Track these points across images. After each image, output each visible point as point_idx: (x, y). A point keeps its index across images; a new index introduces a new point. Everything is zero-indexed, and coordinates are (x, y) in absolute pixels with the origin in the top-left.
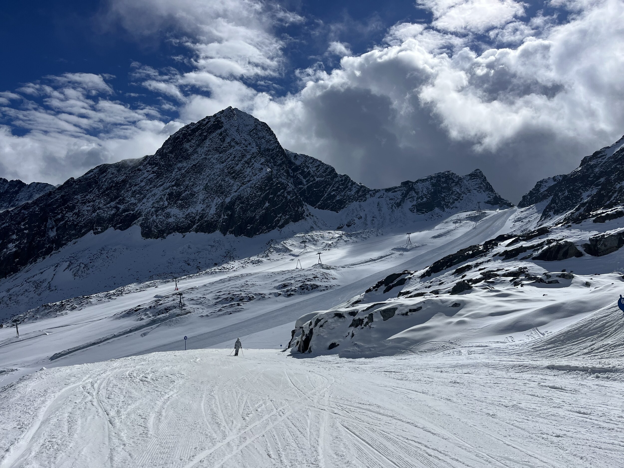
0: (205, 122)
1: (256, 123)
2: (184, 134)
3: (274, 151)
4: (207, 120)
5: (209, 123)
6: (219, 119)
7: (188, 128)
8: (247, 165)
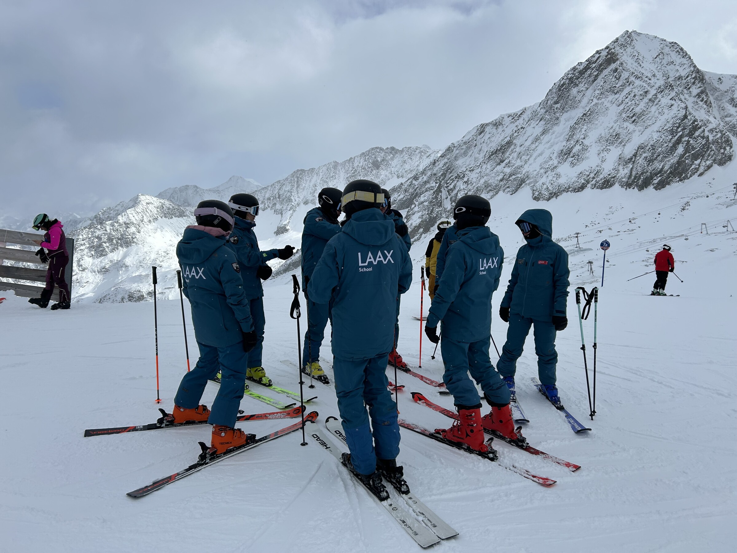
0: (595, 59)
1: (662, 46)
2: (571, 79)
3: (689, 78)
4: (598, 55)
5: (600, 59)
6: (613, 50)
7: (574, 71)
8: (650, 104)
